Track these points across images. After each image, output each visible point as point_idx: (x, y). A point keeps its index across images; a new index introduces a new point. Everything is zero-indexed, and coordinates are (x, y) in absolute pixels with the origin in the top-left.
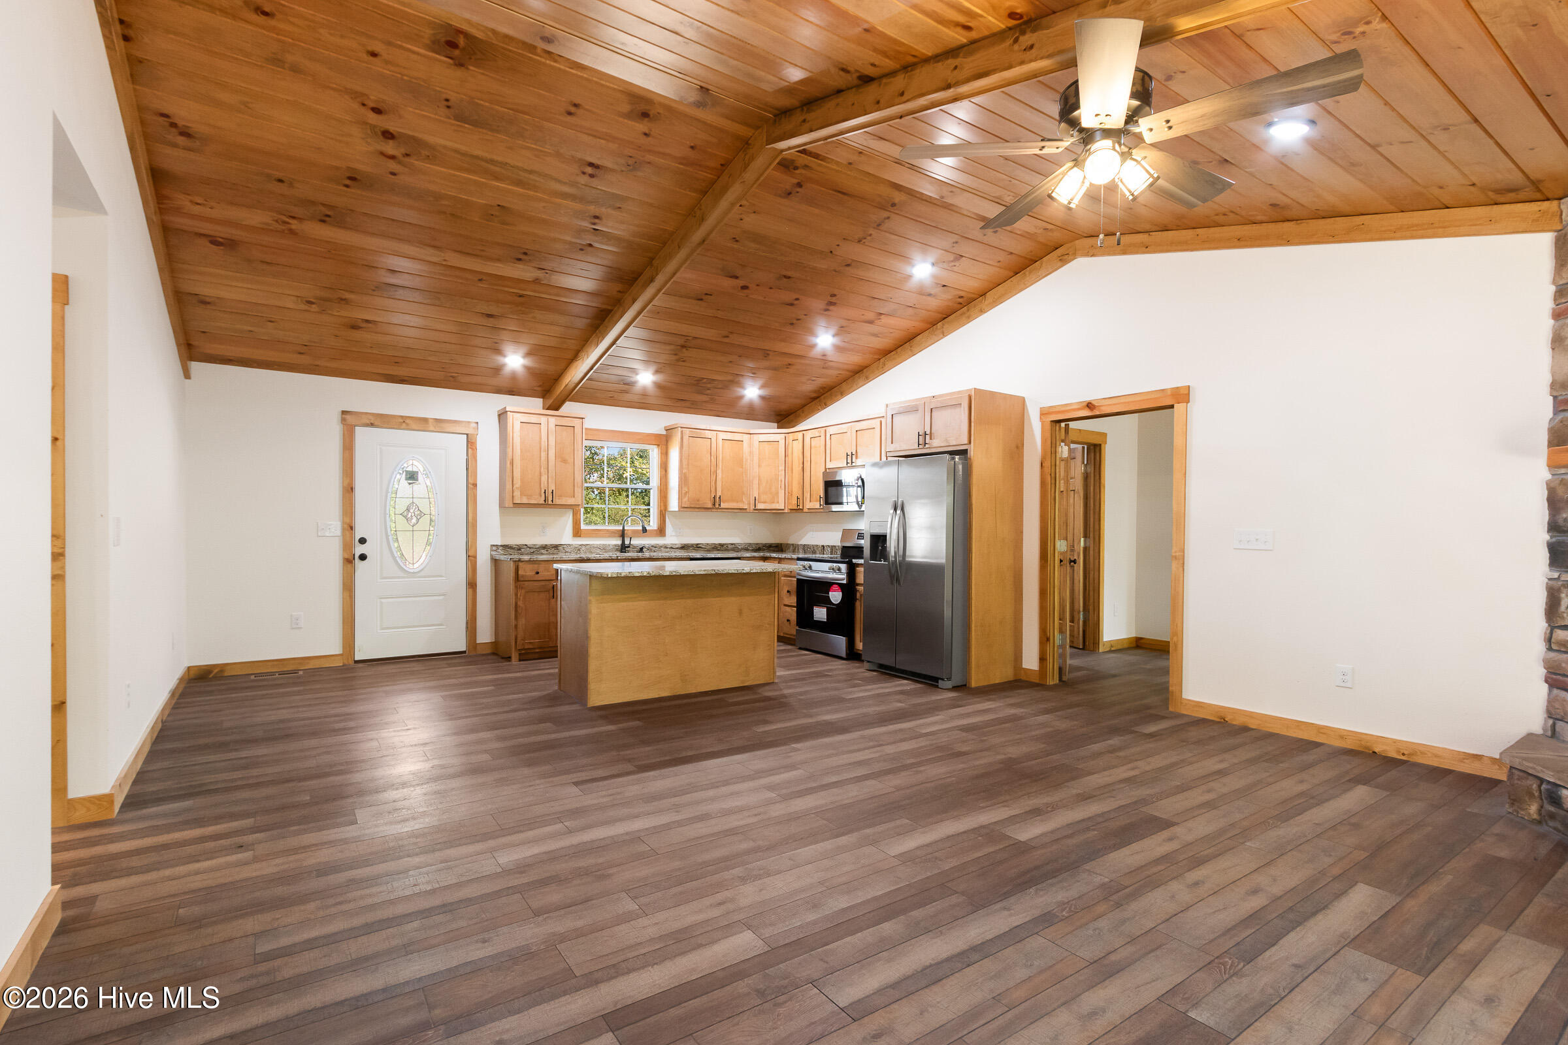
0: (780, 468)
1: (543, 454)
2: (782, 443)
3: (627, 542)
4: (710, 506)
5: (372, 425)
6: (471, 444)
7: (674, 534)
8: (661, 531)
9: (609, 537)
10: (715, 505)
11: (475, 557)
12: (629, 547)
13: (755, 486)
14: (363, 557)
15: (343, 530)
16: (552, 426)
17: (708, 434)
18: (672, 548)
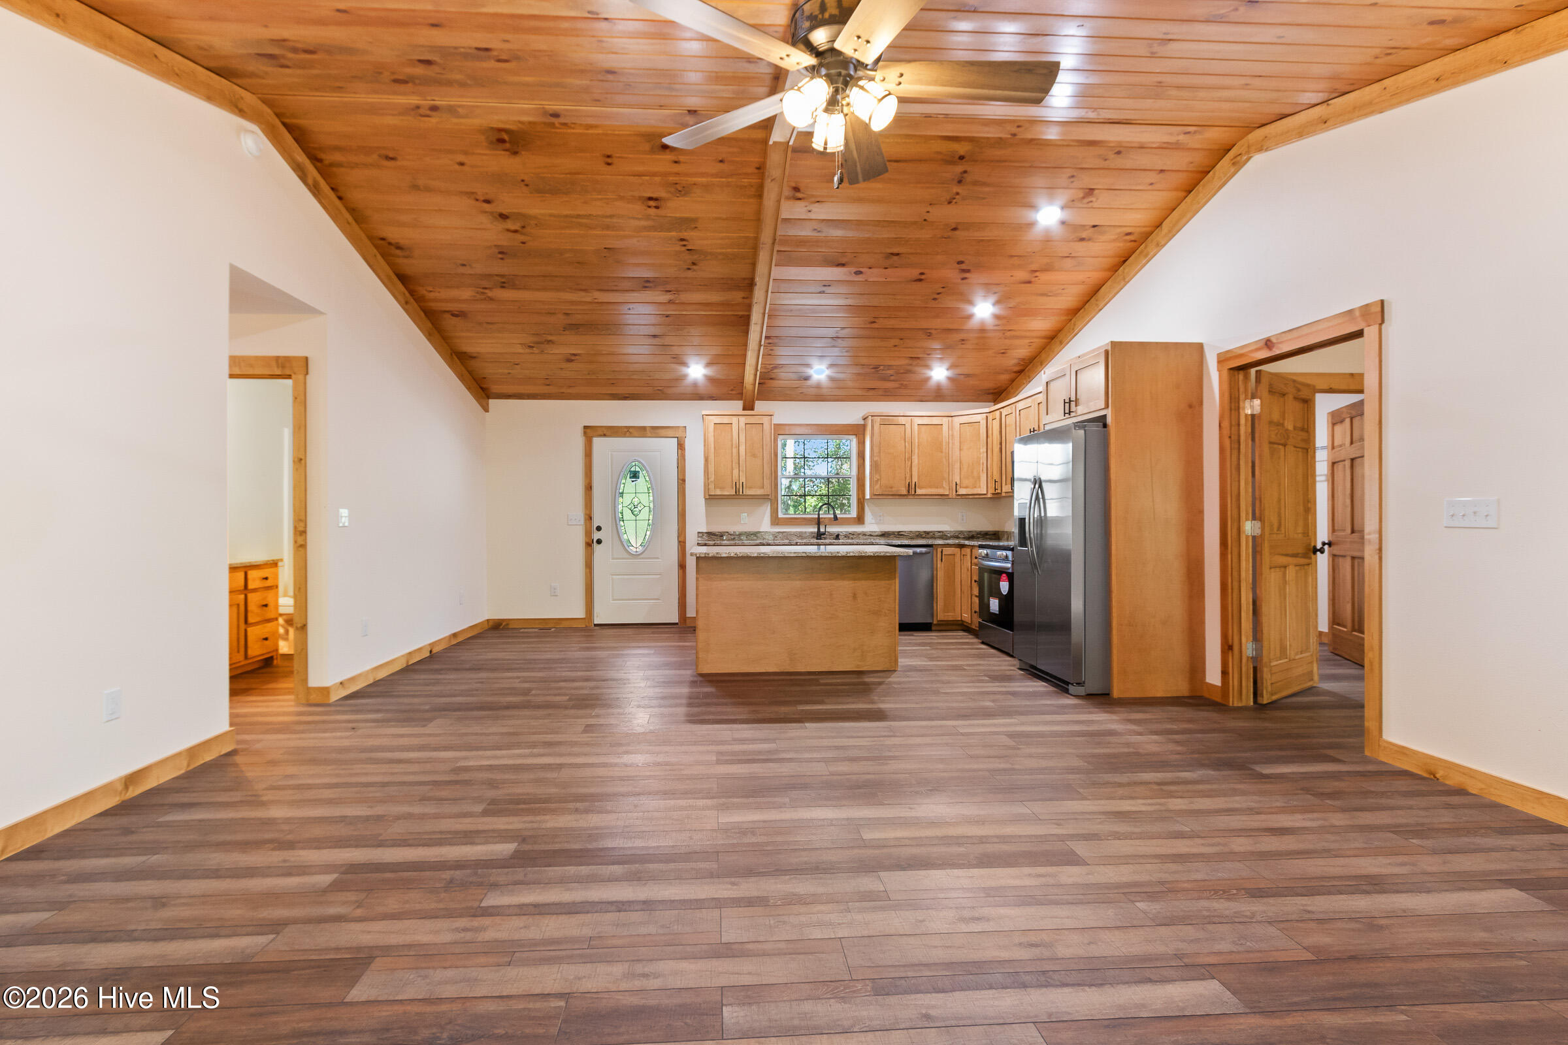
0: (981, 450)
1: (735, 451)
2: (983, 423)
3: (822, 530)
4: (904, 492)
5: (605, 435)
6: (681, 446)
7: (873, 521)
8: (860, 519)
9: (806, 525)
10: (910, 492)
11: (685, 542)
12: (824, 534)
13: (957, 471)
14: (599, 542)
15: (585, 520)
16: (742, 425)
17: (902, 420)
18: (871, 535)
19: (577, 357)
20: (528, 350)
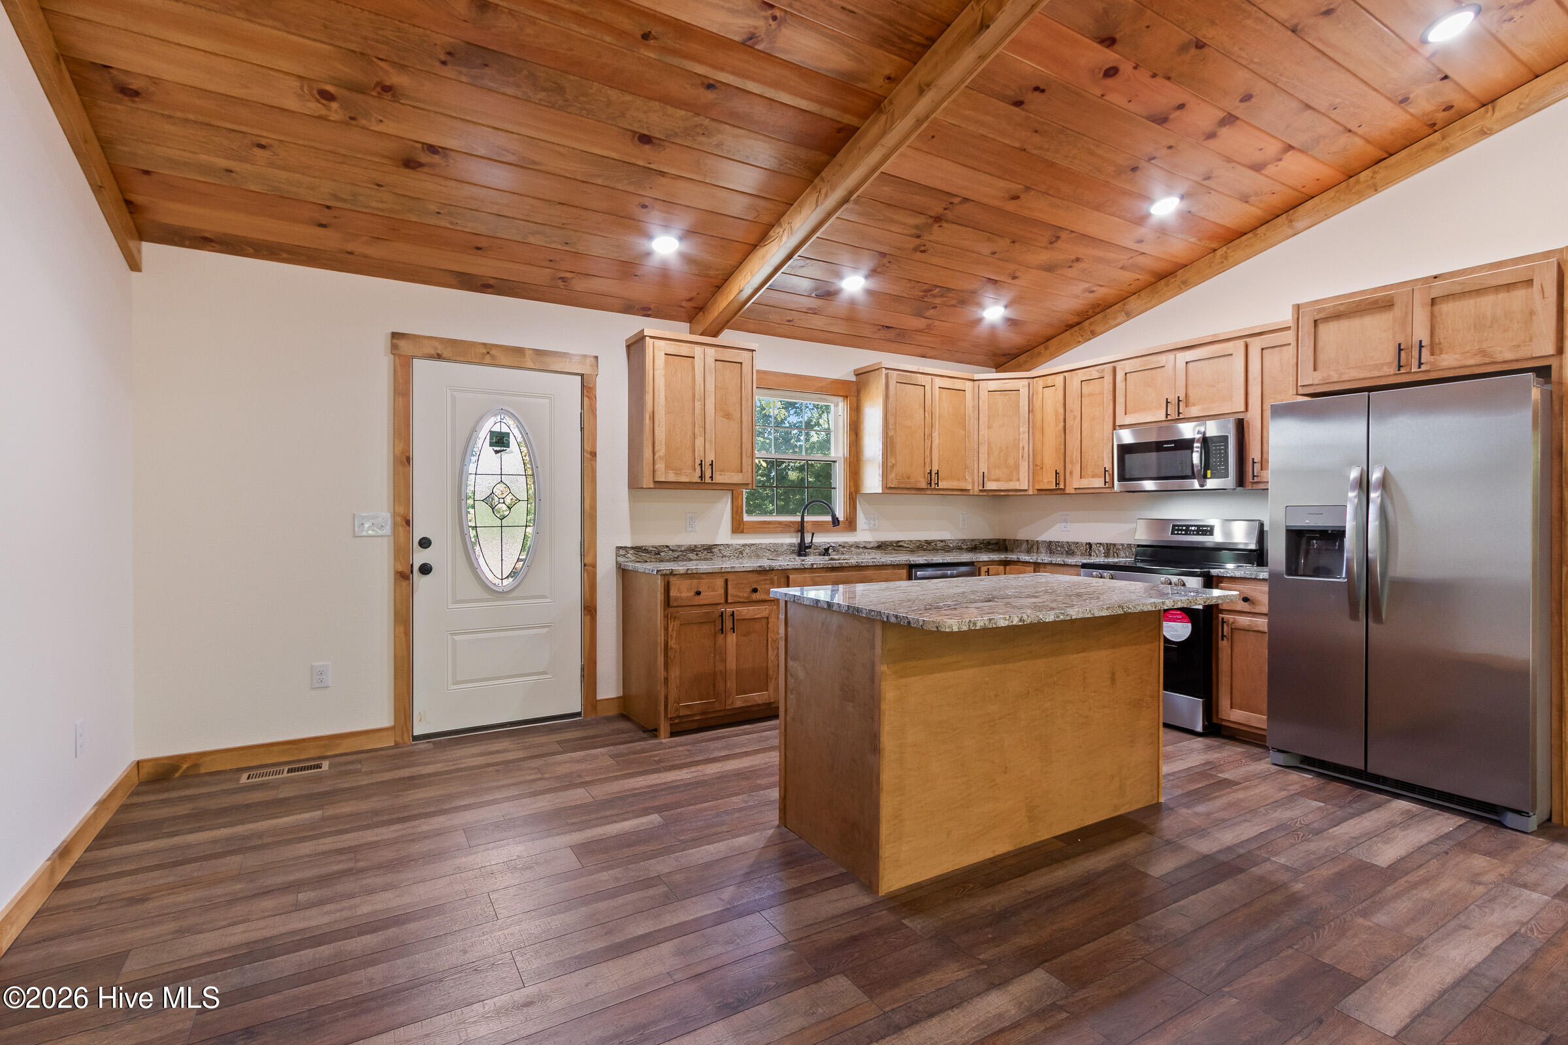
0: (1021, 429)
1: (698, 405)
2: (1024, 392)
3: (808, 540)
4: (923, 485)
5: (439, 357)
6: (587, 390)
7: (866, 527)
8: (851, 525)
9: (782, 532)
10: (930, 486)
11: (594, 566)
12: (810, 547)
13: (983, 457)
14: (425, 569)
15: (395, 525)
16: (710, 361)
17: (921, 379)
18: (865, 548)
19: (436, 159)
20: (314, 107)
